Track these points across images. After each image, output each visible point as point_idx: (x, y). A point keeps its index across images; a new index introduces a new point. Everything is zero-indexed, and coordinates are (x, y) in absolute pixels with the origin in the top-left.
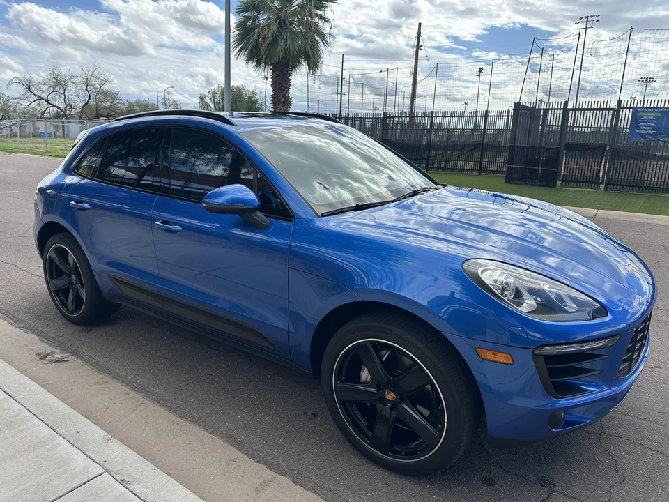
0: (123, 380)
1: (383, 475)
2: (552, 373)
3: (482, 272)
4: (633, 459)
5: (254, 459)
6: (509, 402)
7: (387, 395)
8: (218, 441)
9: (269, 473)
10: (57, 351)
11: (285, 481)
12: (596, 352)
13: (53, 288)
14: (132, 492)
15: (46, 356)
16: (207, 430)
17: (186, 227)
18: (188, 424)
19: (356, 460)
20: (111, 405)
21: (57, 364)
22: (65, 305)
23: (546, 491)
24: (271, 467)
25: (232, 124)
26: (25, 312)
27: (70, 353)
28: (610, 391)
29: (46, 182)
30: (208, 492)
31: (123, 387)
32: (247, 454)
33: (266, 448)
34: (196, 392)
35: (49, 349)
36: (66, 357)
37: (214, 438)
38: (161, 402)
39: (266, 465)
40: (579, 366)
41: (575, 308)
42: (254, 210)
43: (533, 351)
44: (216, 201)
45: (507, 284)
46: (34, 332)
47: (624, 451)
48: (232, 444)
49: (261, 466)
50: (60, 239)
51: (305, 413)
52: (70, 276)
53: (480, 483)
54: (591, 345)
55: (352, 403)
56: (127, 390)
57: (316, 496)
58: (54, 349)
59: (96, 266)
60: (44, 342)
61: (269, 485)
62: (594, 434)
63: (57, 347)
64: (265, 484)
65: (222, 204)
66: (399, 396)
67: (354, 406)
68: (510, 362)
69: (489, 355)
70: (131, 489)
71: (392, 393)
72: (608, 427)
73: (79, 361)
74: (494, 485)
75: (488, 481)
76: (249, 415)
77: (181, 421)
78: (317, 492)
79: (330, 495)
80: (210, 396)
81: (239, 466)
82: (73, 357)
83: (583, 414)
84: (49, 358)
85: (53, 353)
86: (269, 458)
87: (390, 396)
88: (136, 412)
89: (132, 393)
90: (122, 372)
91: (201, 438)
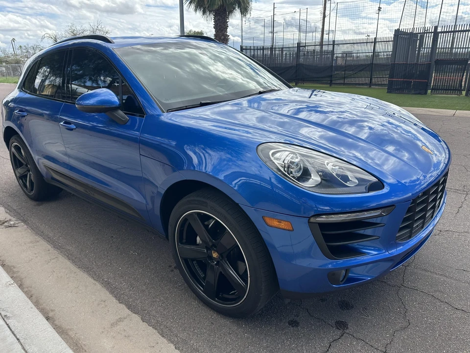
0: (49, 240)
1: (212, 316)
2: (327, 238)
3: (273, 154)
4: (421, 309)
5: (119, 301)
6: (294, 262)
7: (213, 254)
8: (98, 286)
9: (127, 312)
10: (15, 219)
11: (136, 318)
12: (371, 221)
13: (18, 175)
14: (7, 325)
15: (4, 223)
16: (93, 278)
17: (78, 125)
18: (82, 273)
19: (195, 303)
20: (34, 258)
21: (9, 228)
22: (25, 186)
23: (339, 332)
24: (129, 307)
25: (111, 43)
26: (3, 192)
27: (21, 220)
28: (387, 253)
29: (10, 97)
30: (76, 325)
31: (48, 245)
32: (116, 297)
33: (131, 292)
34: (97, 249)
35: (8, 217)
36: (17, 224)
37: (97, 283)
38: (70, 257)
39: (126, 305)
40: (358, 232)
41: (355, 183)
42: (116, 109)
43: (309, 220)
44: (87, 102)
45: (292, 163)
46: (3, 206)
47: (416, 301)
48: (108, 289)
49: (123, 306)
50: (15, 139)
51: (170, 266)
52: (27, 166)
53: (287, 324)
54: (366, 215)
55: (193, 260)
56: (49, 247)
57: (155, 331)
58: (12, 218)
59: (36, 157)
60: (7, 213)
61: (123, 321)
62: (395, 286)
63: (14, 216)
64: (121, 320)
65: (92, 105)
66: (221, 255)
67: (194, 262)
68: (291, 229)
69: (275, 223)
70: (8, 323)
71: (217, 253)
72: (408, 281)
73: (25, 226)
74: (297, 326)
75: (294, 323)
76: (128, 267)
77: (78, 270)
78: (156, 328)
79: (165, 330)
80: (106, 253)
81: (106, 306)
82: (22, 224)
83: (367, 272)
84: (6, 224)
85: (10, 220)
86: (131, 300)
87: (215, 255)
88: (50, 264)
89: (52, 250)
90: (51, 235)
91: (87, 284)
